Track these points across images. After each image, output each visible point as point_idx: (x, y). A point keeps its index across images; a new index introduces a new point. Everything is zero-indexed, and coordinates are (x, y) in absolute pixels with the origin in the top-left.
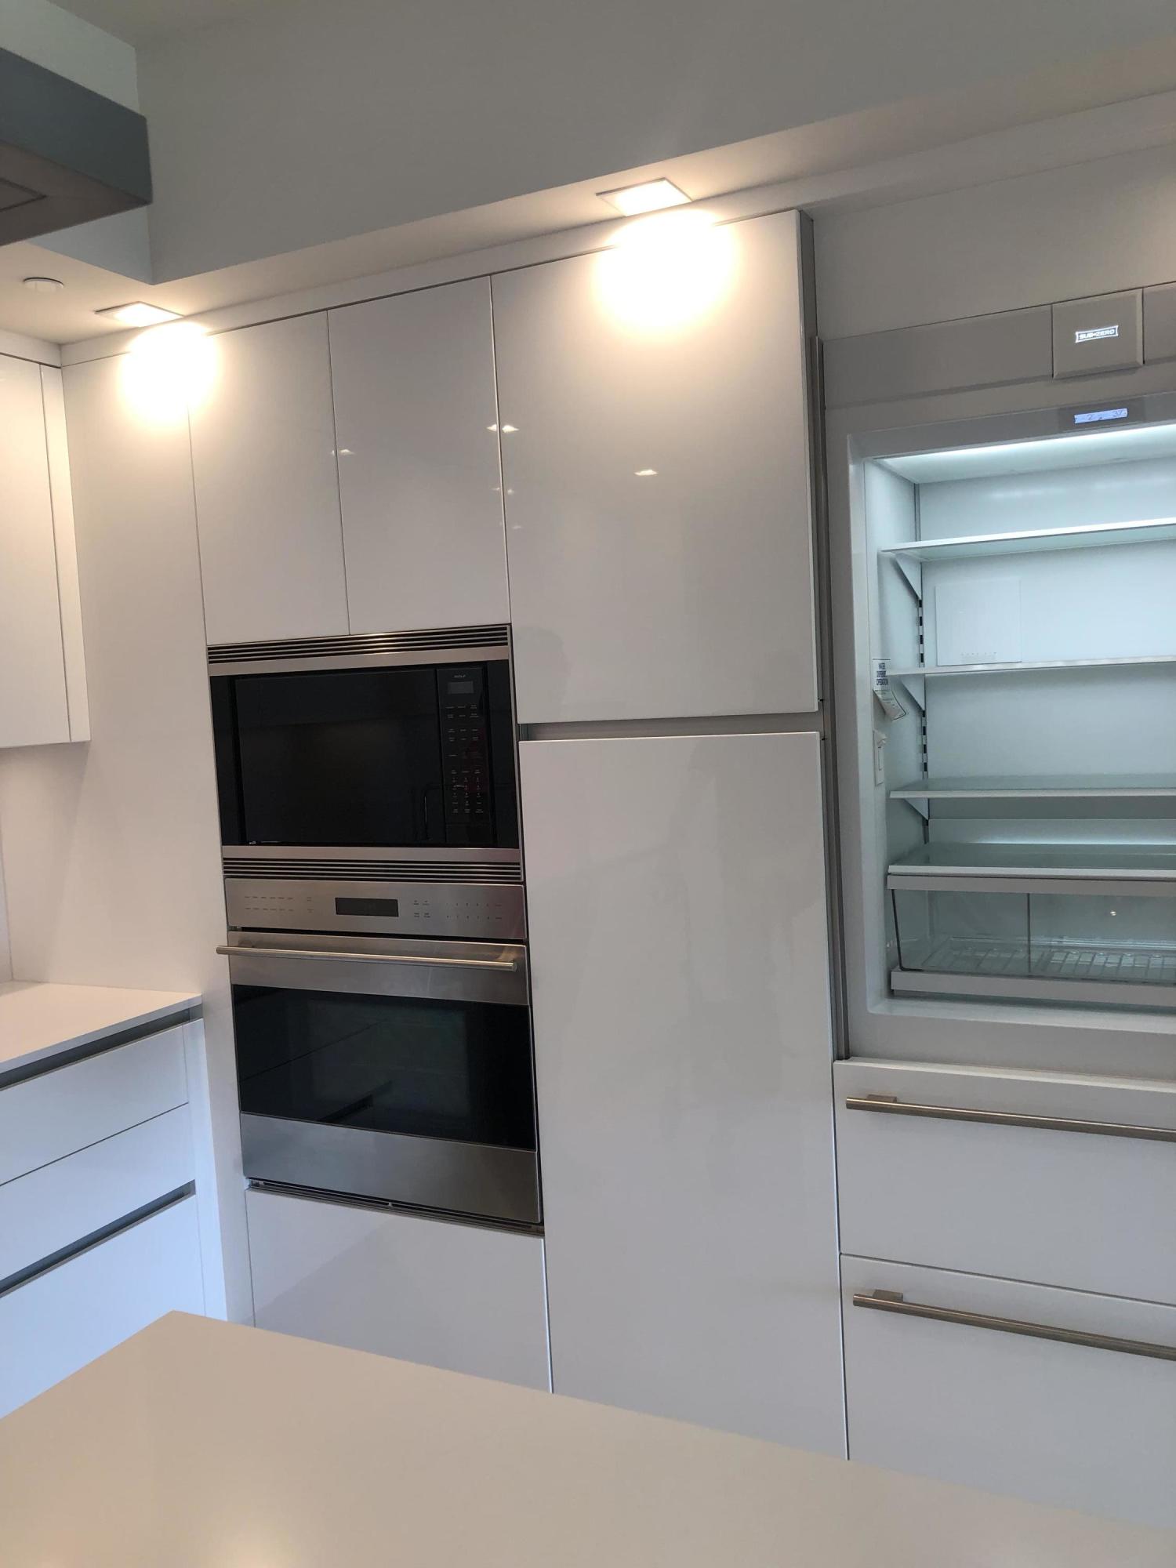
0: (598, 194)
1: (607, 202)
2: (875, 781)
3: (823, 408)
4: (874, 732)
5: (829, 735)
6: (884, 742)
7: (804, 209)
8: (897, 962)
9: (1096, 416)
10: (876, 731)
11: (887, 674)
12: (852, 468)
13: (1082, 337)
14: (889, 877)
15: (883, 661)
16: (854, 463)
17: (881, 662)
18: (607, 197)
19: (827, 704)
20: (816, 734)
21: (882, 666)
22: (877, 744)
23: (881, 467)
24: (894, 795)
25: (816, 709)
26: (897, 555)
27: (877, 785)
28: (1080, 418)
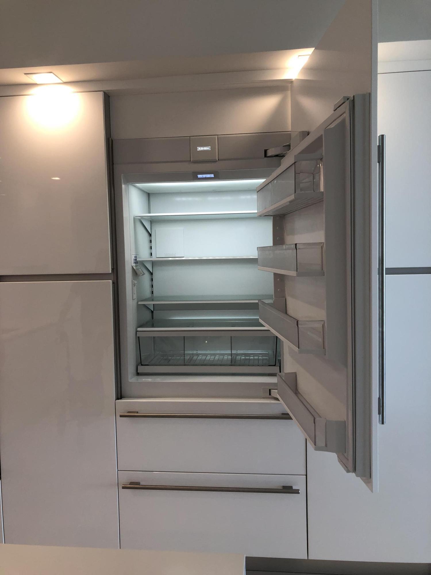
0: (25, 74)
1: (28, 77)
2: (133, 298)
3: (113, 164)
4: (132, 281)
5: (115, 282)
6: (136, 284)
7: (106, 92)
8: (140, 363)
9: (204, 176)
10: (133, 280)
11: (137, 260)
12: (123, 186)
13: (200, 149)
14: (137, 332)
15: (136, 255)
16: (124, 184)
17: (135, 255)
18: (29, 75)
19: (115, 270)
20: (111, 281)
21: (136, 257)
22: (134, 285)
23: (135, 186)
24: (140, 303)
25: (111, 272)
26: (141, 218)
27: (133, 299)
28: (200, 176)
